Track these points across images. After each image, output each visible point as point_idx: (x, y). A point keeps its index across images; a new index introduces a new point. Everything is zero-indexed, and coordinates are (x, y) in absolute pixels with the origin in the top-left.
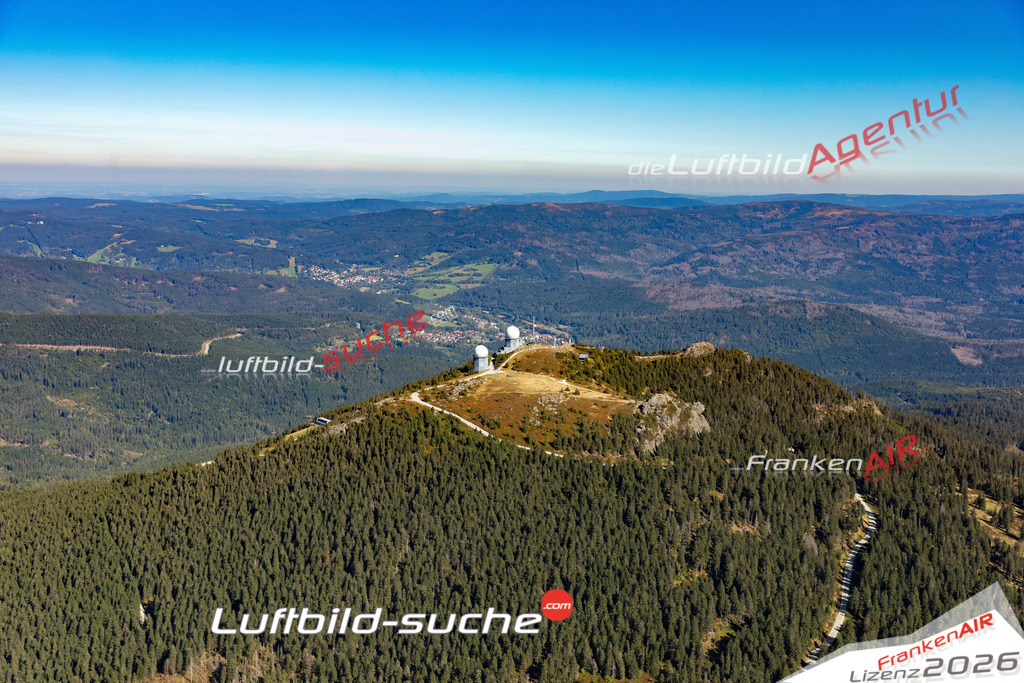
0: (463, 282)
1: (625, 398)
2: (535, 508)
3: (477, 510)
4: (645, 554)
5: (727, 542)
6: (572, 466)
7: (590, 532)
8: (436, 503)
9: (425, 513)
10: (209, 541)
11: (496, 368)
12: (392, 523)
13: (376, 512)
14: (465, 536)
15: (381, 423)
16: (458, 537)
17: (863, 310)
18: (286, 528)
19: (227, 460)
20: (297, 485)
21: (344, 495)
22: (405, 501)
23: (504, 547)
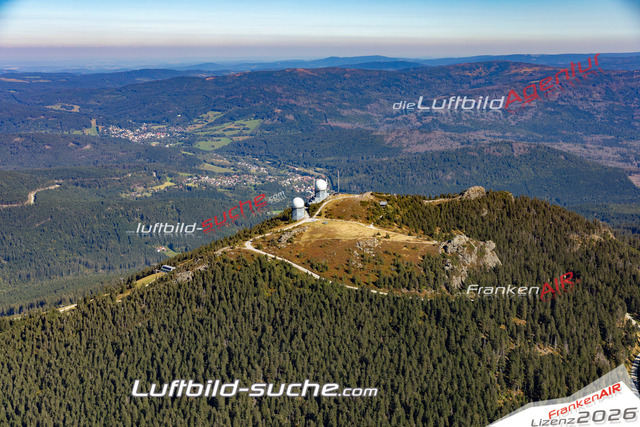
0: (235, 135)
1: (428, 240)
2: (369, 341)
3: (320, 345)
4: (470, 378)
5: (537, 364)
6: (396, 303)
7: (420, 361)
8: (283, 341)
9: (274, 350)
10: (82, 381)
11: (311, 216)
12: (246, 360)
13: (229, 349)
14: (312, 369)
15: (223, 269)
16: (306, 370)
17: (556, 147)
18: (150, 367)
19: (89, 306)
20: (156, 328)
21: (199, 336)
22: (254, 339)
23: (348, 378)
